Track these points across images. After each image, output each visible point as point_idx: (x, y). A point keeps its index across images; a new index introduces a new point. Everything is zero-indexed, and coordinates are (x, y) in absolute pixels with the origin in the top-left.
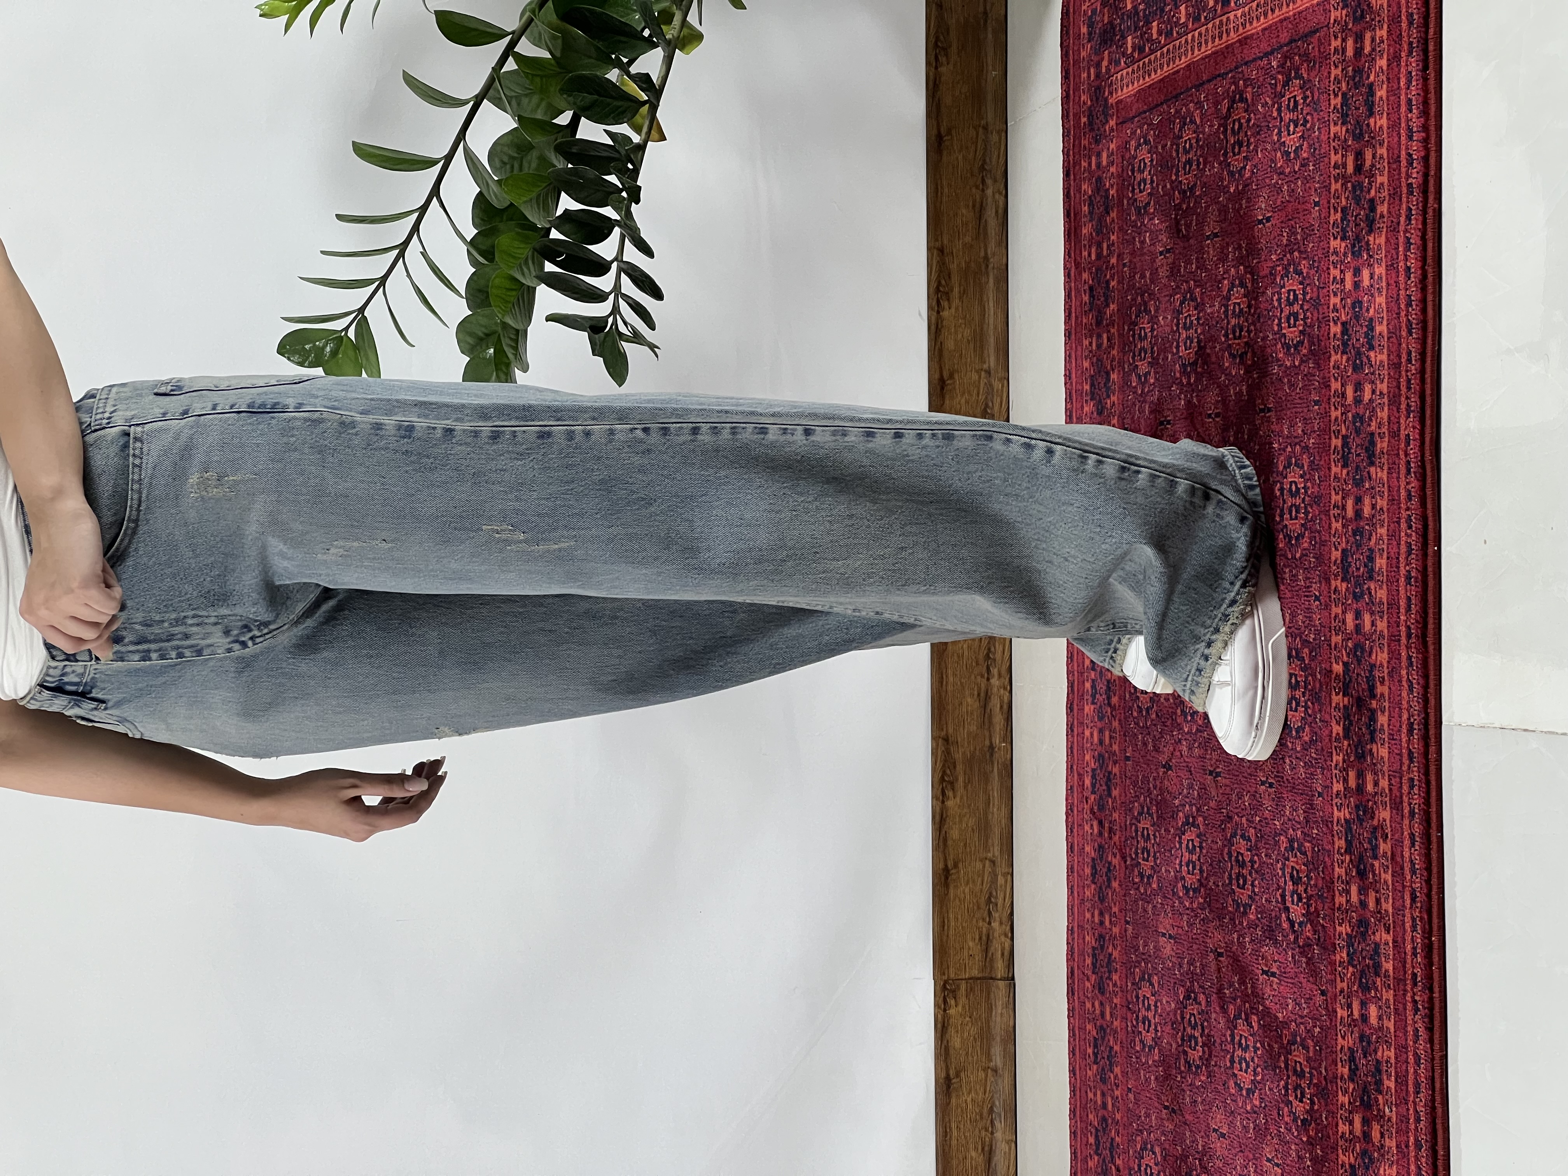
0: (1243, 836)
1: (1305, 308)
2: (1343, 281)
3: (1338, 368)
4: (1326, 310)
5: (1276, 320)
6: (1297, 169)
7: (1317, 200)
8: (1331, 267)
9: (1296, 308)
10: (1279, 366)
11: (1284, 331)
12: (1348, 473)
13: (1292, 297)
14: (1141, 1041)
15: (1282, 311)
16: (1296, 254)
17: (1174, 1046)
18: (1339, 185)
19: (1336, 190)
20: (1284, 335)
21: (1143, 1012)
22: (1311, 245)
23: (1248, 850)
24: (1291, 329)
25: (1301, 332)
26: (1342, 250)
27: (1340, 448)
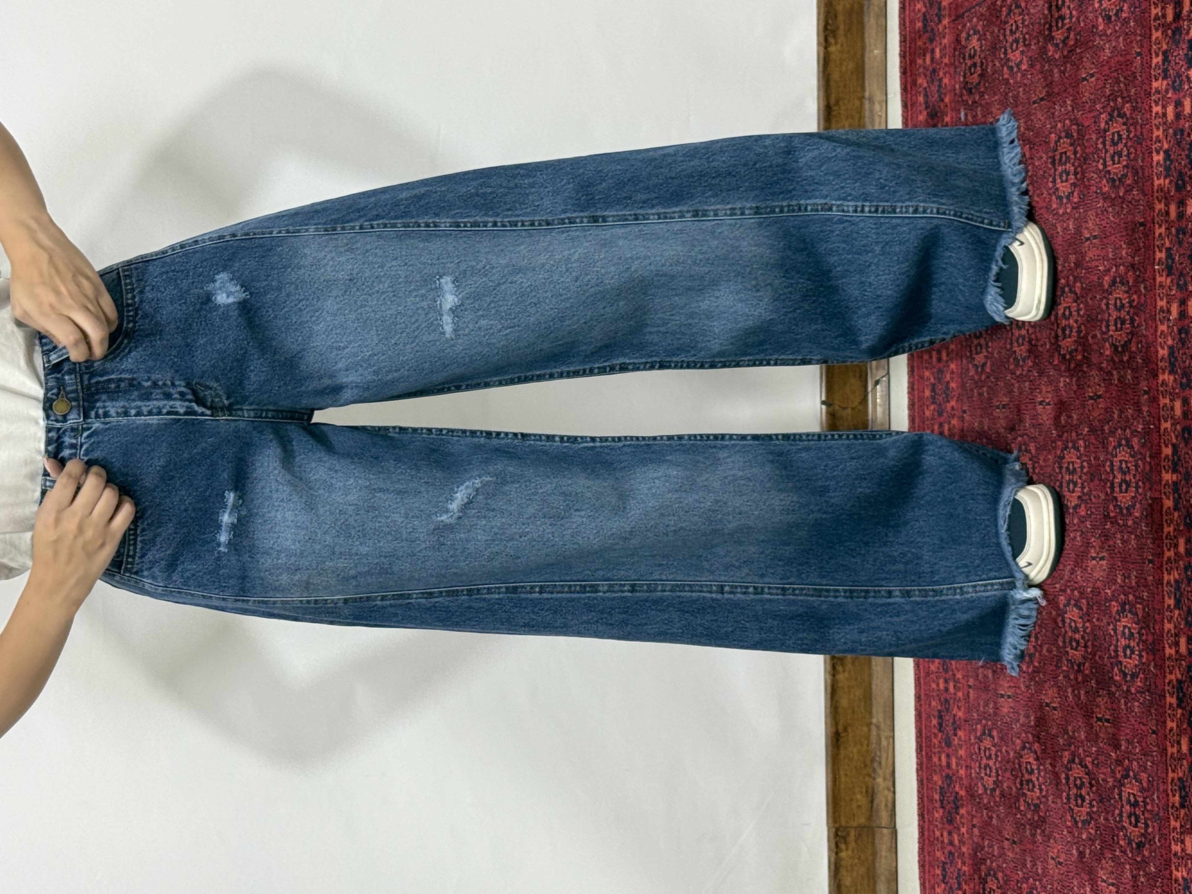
0: (1076, 605)
1: (1130, 144)
2: (1165, 115)
3: (1162, 191)
4: (1149, 143)
5: (1101, 161)
6: (1117, 28)
7: (1139, 50)
8: (1153, 105)
9: (1120, 146)
10: (1105, 199)
11: (1109, 168)
12: (1172, 281)
13: (1116, 138)
14: (984, 786)
15: (1106, 151)
16: (1119, 100)
17: (1014, 789)
18: (1159, 34)
19: (1157, 38)
20: (1109, 172)
21: (984, 761)
22: (1133, 91)
23: (1081, 618)
24: (1117, 166)
25: (1124, 166)
26: (1164, 87)
27: (1164, 260)
